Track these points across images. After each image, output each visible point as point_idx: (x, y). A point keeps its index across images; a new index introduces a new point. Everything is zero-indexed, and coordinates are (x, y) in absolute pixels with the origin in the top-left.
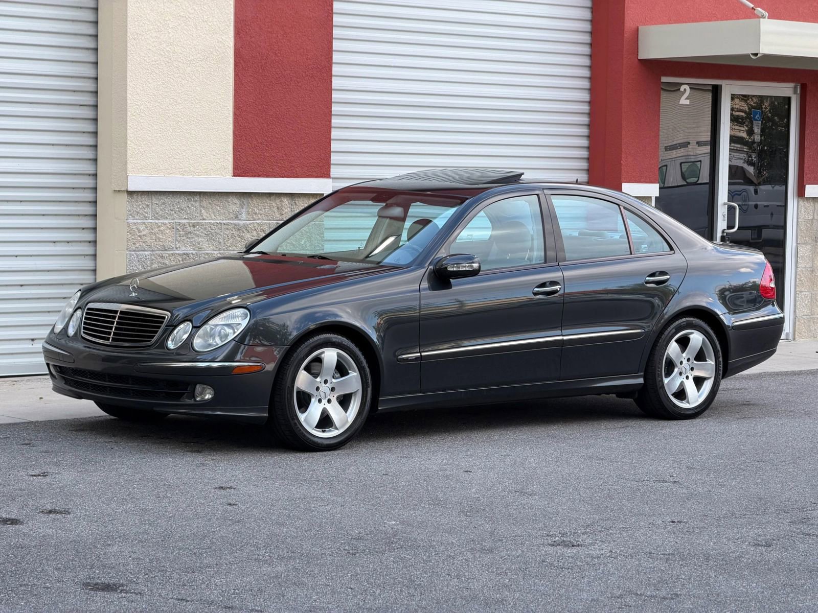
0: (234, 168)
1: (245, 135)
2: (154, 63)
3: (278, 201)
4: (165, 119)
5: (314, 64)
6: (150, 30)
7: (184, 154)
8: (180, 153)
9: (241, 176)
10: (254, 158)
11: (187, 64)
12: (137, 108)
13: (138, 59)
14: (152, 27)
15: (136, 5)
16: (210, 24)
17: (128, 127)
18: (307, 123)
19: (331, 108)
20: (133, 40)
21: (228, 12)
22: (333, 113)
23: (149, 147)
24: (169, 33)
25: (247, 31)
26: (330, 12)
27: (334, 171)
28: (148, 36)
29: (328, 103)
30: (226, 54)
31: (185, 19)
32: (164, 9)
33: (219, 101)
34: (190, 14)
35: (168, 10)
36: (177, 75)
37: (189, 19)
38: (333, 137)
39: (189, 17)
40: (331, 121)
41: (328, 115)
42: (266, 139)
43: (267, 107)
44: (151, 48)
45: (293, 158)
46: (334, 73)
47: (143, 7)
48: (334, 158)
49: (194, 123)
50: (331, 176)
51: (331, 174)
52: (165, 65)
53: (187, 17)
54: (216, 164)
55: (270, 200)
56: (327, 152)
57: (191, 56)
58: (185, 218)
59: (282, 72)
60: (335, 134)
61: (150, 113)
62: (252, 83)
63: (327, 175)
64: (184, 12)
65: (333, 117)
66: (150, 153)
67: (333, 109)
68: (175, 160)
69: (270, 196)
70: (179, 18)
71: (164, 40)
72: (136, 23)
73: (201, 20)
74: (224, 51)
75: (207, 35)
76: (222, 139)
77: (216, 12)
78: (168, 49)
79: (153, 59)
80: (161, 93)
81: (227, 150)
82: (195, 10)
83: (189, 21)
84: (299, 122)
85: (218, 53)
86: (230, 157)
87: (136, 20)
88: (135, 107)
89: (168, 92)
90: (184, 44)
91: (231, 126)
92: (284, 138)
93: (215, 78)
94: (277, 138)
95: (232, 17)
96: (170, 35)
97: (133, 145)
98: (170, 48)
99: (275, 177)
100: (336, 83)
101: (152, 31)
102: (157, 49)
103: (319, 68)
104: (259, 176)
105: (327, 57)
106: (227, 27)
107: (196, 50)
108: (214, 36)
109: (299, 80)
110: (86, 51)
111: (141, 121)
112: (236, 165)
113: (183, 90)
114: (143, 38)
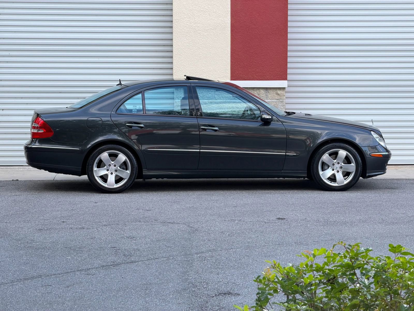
0: (231, 77)
1: (237, 62)
2: (187, 32)
3: (258, 91)
4: (193, 56)
5: (277, 29)
6: (185, 18)
7: (203, 71)
8: (201, 70)
9: (235, 80)
10: (242, 72)
11: (205, 31)
12: (178, 52)
13: (179, 31)
14: (186, 16)
15: (177, 7)
16: (217, 13)
17: (174, 60)
18: (273, 55)
19: (287, 48)
20: (176, 23)
21: (227, 7)
22: (288, 50)
23: (185, 68)
24: (195, 18)
25: (238, 15)
26: (286, 4)
27: (289, 77)
28: (184, 21)
29: (286, 45)
30: (226, 26)
31: (204, 12)
32: (192, 8)
33: (222, 47)
34: (207, 9)
35: (194, 8)
36: (199, 37)
37: (206, 12)
38: (288, 61)
39: (206, 11)
40: (287, 54)
41: (286, 51)
42: (249, 63)
43: (249, 49)
44: (185, 25)
45: (265, 71)
46: (288, 32)
47: (181, 8)
48: (289, 71)
49: (209, 57)
50: (288, 79)
51: (288, 78)
52: (193, 32)
53: (205, 11)
54: (221, 75)
55: (254, 91)
56: (286, 68)
57: (207, 28)
58: (206, 99)
59: (258, 33)
60: (289, 60)
61: (185, 53)
62: (241, 38)
63: (285, 79)
64: (203, 9)
65: (288, 52)
66: (186, 71)
67: (288, 48)
68: (199, 74)
69: (254, 89)
70: (200, 11)
71: (192, 22)
72: (178, 15)
73: (212, 12)
74: (225, 25)
75: (216, 18)
76: (224, 64)
77: (220, 8)
78: (194, 25)
79: (187, 30)
80: (191, 44)
81: (227, 69)
82: (209, 8)
83: (206, 13)
84: (268, 55)
85: (222, 26)
86: (229, 71)
87: (177, 14)
88: (177, 51)
89: (195, 44)
90: (203, 23)
91: (229, 58)
92: (260, 63)
93: (220, 37)
94: (256, 63)
95: (229, 10)
96: (196, 19)
97: (176, 67)
98: (196, 25)
99: (255, 80)
100: (289, 36)
101: (186, 18)
102: (188, 26)
103: (279, 30)
104: (245, 80)
105: (284, 25)
106: (226, 14)
107: (210, 25)
108: (219, 19)
109: (268, 36)
110: (170, 28)
111: (181, 57)
112: (232, 75)
113: (203, 43)
114: (181, 21)
